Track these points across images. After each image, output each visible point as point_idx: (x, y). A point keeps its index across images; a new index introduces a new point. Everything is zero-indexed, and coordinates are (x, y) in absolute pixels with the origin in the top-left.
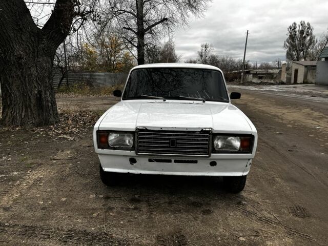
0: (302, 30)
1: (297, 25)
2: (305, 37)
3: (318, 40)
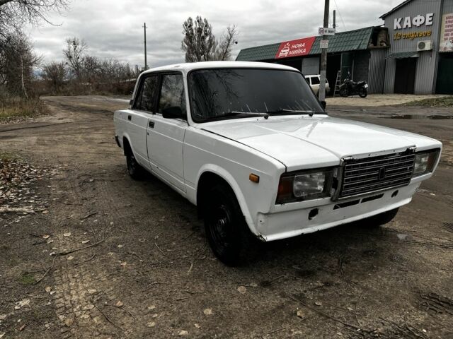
0: (199, 28)
1: (193, 22)
2: (203, 38)
3: (219, 42)
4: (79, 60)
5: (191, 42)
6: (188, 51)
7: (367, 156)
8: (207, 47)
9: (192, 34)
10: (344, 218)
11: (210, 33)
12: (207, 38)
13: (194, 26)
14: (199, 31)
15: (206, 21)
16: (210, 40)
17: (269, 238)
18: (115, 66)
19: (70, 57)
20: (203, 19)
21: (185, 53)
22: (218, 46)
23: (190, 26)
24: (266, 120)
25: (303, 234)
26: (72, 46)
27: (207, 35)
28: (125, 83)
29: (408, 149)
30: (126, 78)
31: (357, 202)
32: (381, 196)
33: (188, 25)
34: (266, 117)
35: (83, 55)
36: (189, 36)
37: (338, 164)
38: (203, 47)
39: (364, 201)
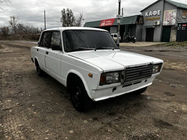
0: (68, 13)
1: (66, 10)
2: (70, 17)
3: (76, 19)
4: (16, 25)
5: (65, 19)
6: (64, 23)
7: (135, 66)
8: (72, 21)
9: (65, 15)
10: (127, 91)
11: (73, 16)
12: (72, 18)
13: (66, 12)
14: (68, 14)
15: (71, 10)
16: (73, 18)
17: (97, 100)
18: (32, 28)
19: (12, 24)
20: (69, 10)
21: (62, 23)
22: (76, 21)
23: (64, 12)
24: (95, 51)
25: (110, 98)
26: (13, 19)
27: (71, 16)
28: (36, 35)
29: (150, 63)
30: (37, 33)
31: (131, 84)
32: (140, 82)
33: (63, 12)
34: (95, 50)
35: (17, 23)
36: (64, 17)
37: (124, 69)
38: (70, 21)
39: (134, 84)
